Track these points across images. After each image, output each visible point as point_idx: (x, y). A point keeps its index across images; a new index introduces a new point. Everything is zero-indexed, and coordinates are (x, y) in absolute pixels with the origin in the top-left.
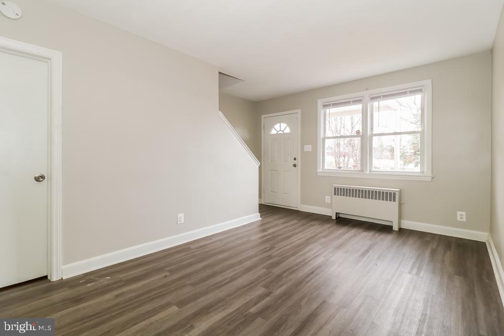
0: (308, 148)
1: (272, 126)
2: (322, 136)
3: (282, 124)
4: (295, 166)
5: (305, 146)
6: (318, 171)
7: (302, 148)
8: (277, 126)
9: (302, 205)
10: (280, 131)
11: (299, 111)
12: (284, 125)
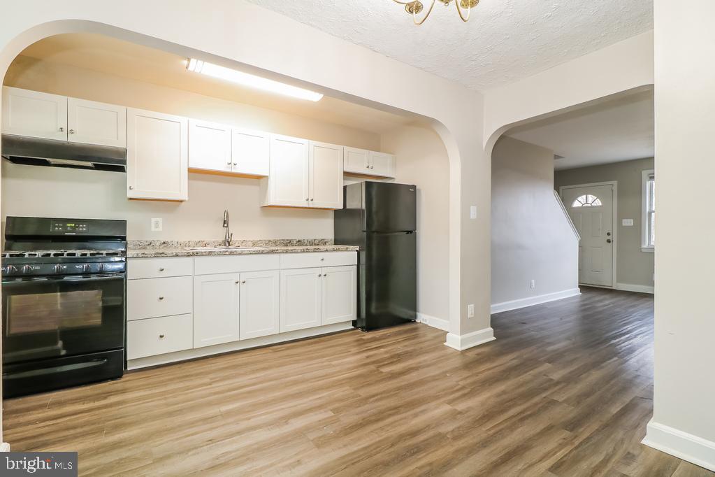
0: (629, 222)
1: (575, 198)
2: (648, 210)
3: (590, 196)
4: (609, 241)
5: (624, 220)
6: (643, 246)
7: (620, 223)
8: (582, 199)
9: (619, 284)
10: (587, 203)
11: (615, 183)
12: (591, 198)
